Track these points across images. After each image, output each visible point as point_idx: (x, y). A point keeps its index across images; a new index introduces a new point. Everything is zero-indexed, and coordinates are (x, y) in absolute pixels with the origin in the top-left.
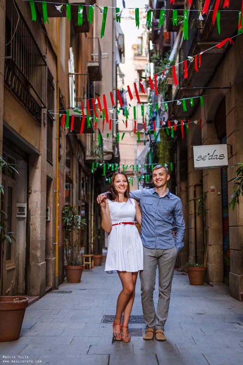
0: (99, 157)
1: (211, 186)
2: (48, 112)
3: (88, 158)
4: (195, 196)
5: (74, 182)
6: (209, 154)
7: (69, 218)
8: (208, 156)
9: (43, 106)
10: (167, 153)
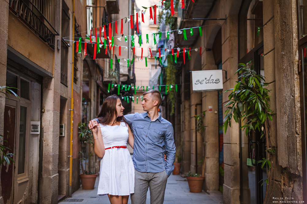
0: (116, 79)
1: (209, 106)
2: (62, 39)
3: (105, 80)
4: (196, 114)
5: (92, 101)
6: (206, 79)
7: (84, 132)
8: (206, 80)
9: (56, 34)
10: (174, 76)
